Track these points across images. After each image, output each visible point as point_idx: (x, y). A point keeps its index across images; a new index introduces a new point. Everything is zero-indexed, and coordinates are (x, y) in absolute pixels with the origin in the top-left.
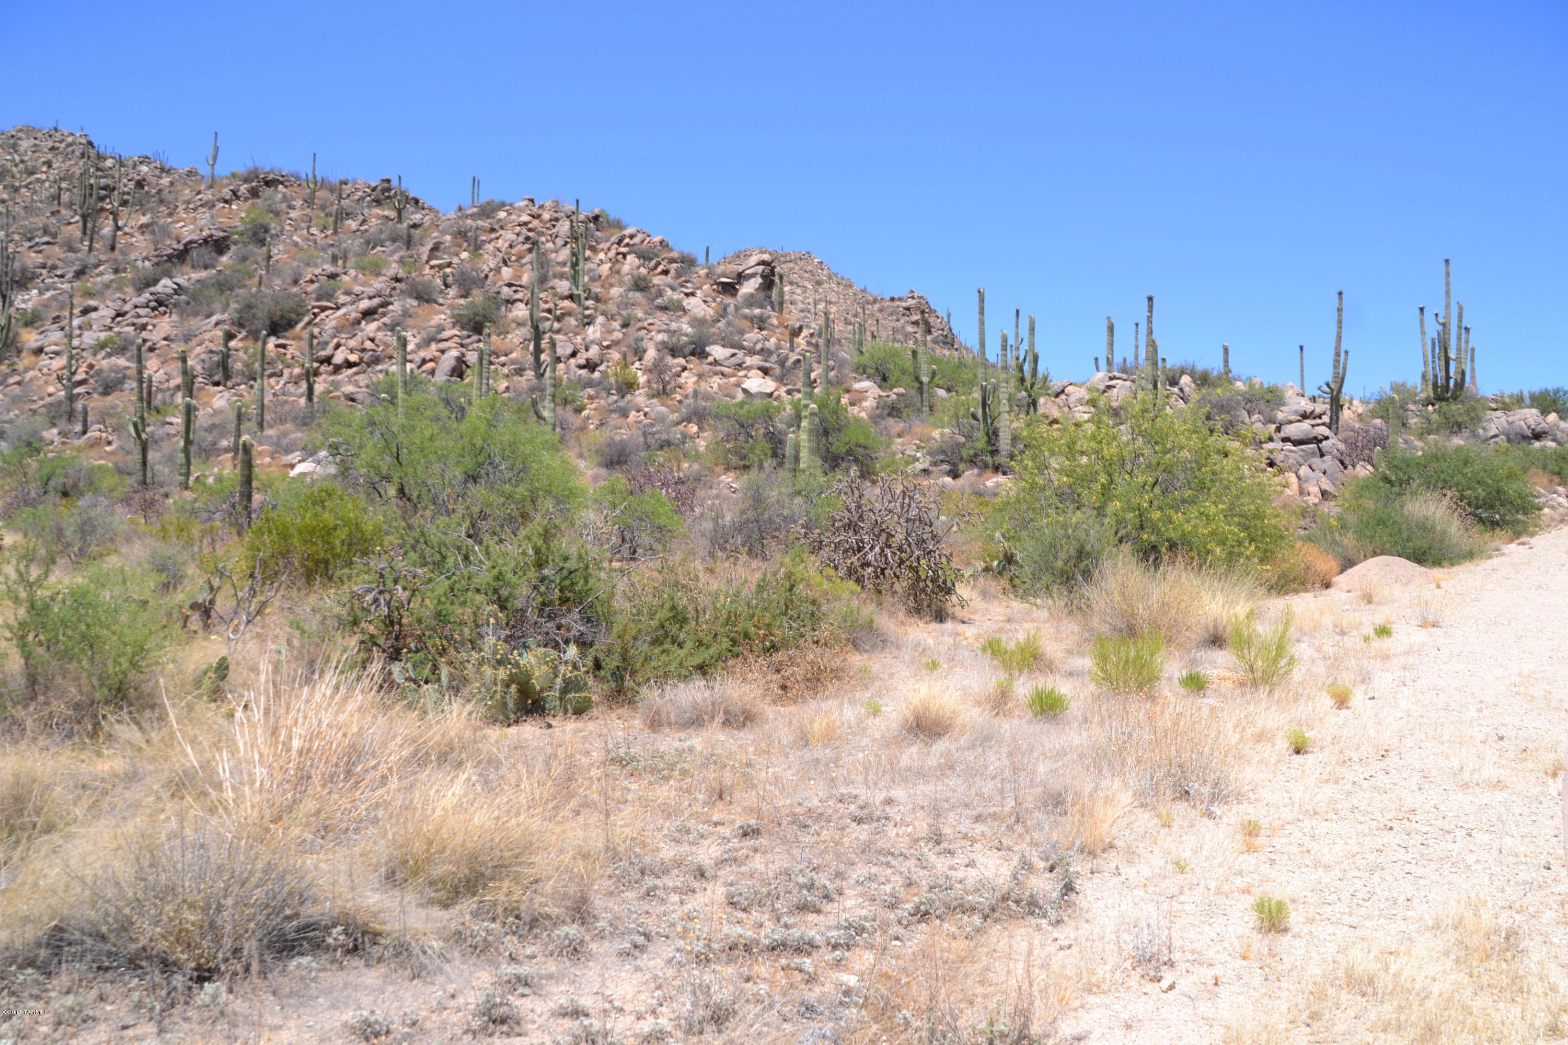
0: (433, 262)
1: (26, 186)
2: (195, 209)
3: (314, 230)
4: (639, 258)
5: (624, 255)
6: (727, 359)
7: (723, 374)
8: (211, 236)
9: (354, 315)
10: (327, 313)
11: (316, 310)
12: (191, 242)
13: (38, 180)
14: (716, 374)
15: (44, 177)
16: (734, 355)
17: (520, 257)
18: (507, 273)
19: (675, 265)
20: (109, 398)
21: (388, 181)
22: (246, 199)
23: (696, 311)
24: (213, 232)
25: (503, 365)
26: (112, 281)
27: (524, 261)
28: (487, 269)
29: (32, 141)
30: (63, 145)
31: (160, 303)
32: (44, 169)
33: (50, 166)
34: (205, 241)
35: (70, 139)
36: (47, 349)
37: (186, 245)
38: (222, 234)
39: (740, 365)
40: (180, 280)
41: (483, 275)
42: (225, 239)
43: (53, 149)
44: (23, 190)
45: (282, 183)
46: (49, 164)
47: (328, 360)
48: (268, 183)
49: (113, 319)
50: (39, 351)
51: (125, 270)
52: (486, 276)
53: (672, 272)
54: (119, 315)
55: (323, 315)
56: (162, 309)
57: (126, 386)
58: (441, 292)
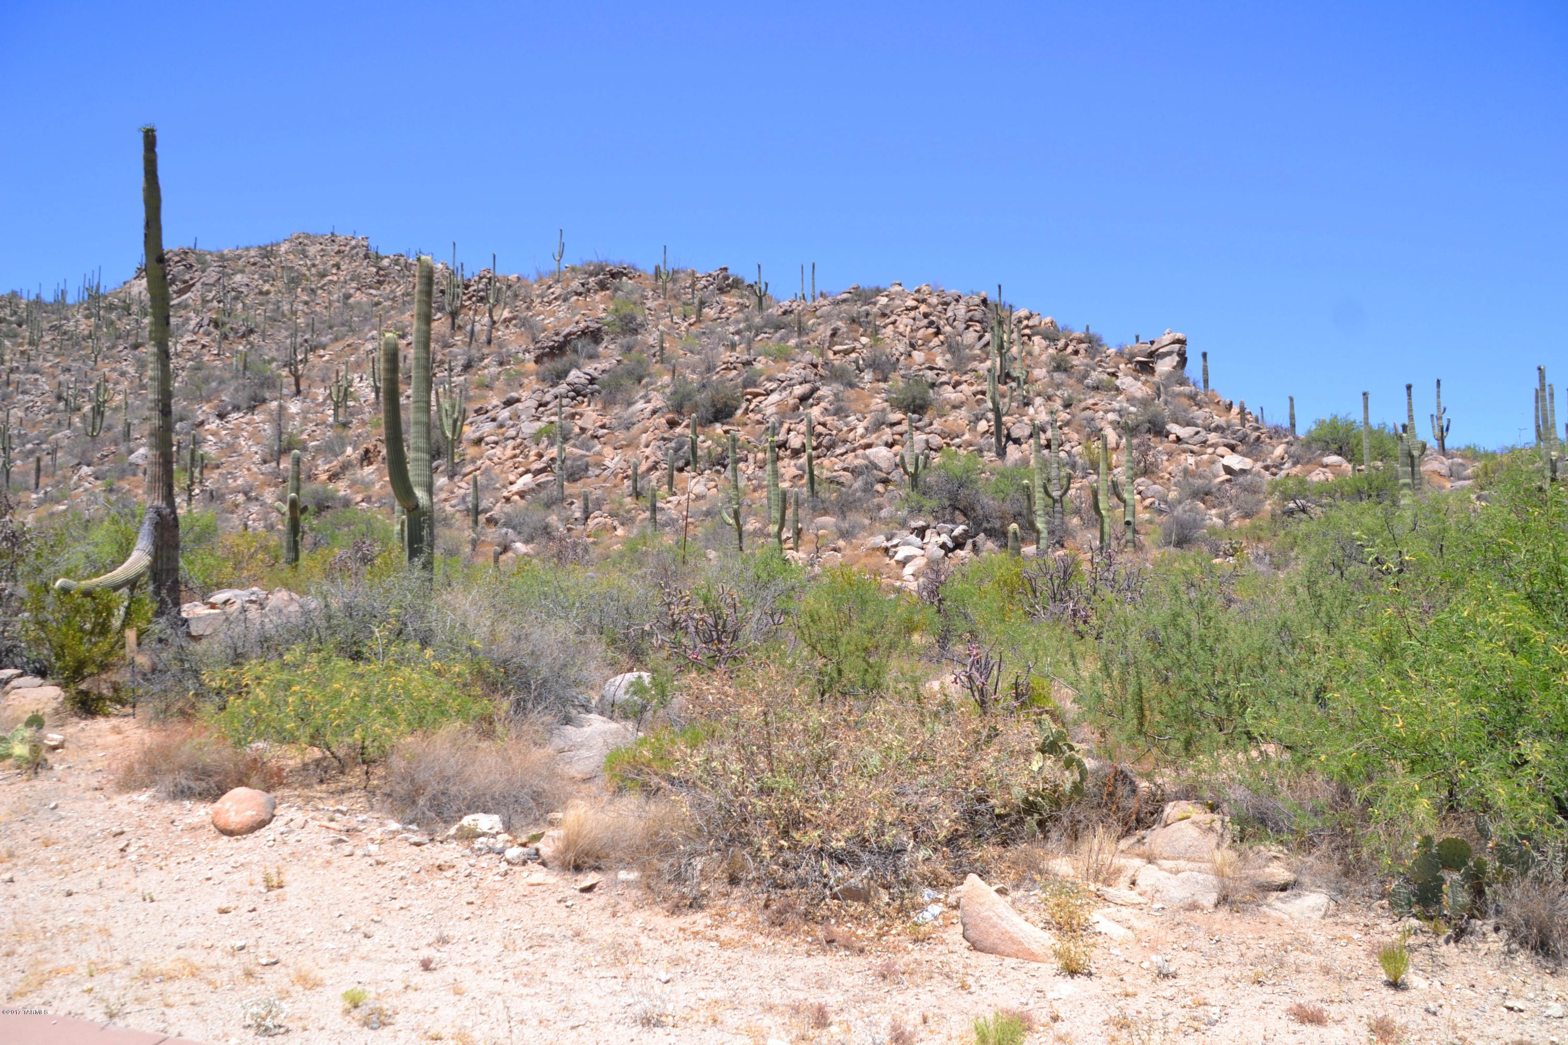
0: (837, 348)
1: (321, 288)
2: (550, 303)
3: (676, 319)
4: (1045, 338)
5: (1029, 337)
6: (1192, 437)
7: (1192, 452)
8: (588, 327)
9: (792, 401)
10: (759, 399)
11: (749, 397)
12: (569, 334)
13: (331, 281)
14: (1184, 451)
15: (335, 278)
16: (1197, 433)
17: (926, 341)
18: (918, 356)
19: (1084, 346)
20: (579, 484)
21: (726, 269)
22: (596, 292)
23: (1132, 390)
24: (589, 323)
25: (959, 446)
26: (499, 373)
27: (931, 344)
28: (897, 354)
29: (319, 247)
30: (348, 248)
31: (578, 393)
32: (334, 271)
33: (339, 268)
34: (584, 333)
35: (353, 243)
36: (487, 439)
37: (565, 337)
38: (597, 326)
39: (1205, 442)
40: (588, 369)
41: (894, 359)
42: (599, 329)
43: (339, 252)
44: (320, 292)
45: (625, 275)
46: (338, 266)
47: (783, 445)
48: (613, 275)
49: (537, 409)
50: (478, 441)
51: (508, 363)
52: (898, 360)
53: (1082, 351)
54: (540, 405)
55: (755, 402)
56: (580, 398)
57: (590, 473)
58: (857, 376)
